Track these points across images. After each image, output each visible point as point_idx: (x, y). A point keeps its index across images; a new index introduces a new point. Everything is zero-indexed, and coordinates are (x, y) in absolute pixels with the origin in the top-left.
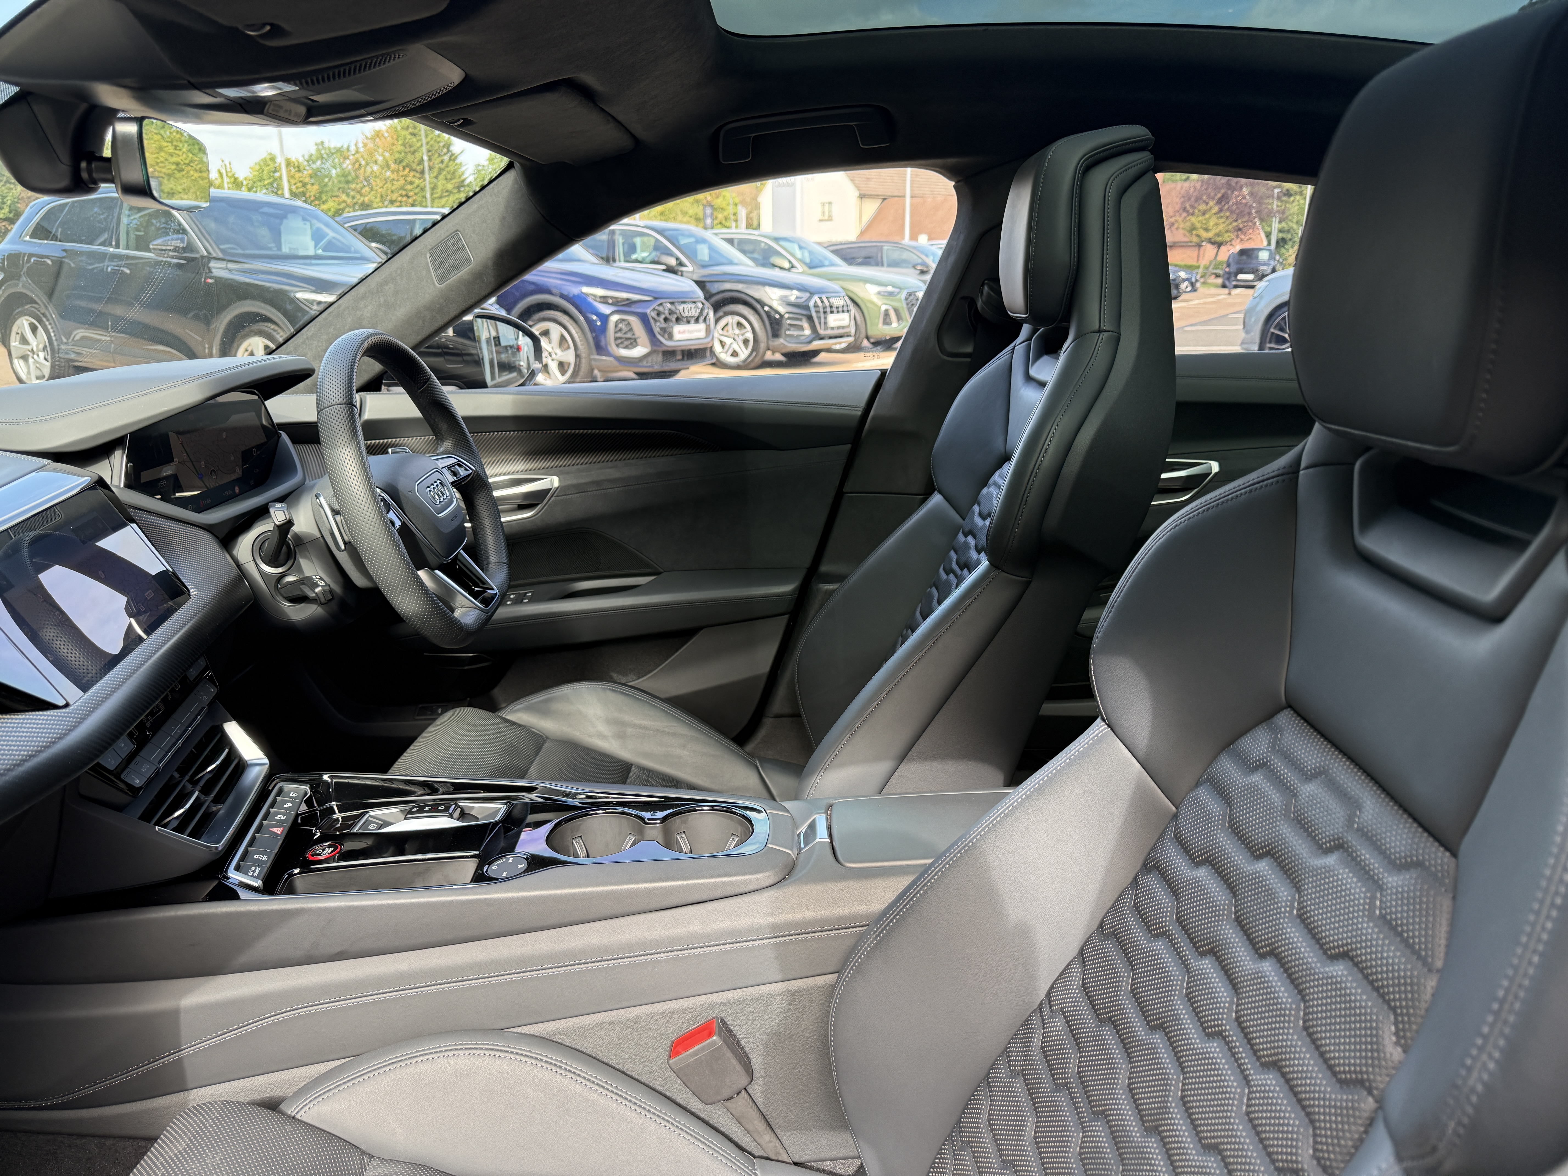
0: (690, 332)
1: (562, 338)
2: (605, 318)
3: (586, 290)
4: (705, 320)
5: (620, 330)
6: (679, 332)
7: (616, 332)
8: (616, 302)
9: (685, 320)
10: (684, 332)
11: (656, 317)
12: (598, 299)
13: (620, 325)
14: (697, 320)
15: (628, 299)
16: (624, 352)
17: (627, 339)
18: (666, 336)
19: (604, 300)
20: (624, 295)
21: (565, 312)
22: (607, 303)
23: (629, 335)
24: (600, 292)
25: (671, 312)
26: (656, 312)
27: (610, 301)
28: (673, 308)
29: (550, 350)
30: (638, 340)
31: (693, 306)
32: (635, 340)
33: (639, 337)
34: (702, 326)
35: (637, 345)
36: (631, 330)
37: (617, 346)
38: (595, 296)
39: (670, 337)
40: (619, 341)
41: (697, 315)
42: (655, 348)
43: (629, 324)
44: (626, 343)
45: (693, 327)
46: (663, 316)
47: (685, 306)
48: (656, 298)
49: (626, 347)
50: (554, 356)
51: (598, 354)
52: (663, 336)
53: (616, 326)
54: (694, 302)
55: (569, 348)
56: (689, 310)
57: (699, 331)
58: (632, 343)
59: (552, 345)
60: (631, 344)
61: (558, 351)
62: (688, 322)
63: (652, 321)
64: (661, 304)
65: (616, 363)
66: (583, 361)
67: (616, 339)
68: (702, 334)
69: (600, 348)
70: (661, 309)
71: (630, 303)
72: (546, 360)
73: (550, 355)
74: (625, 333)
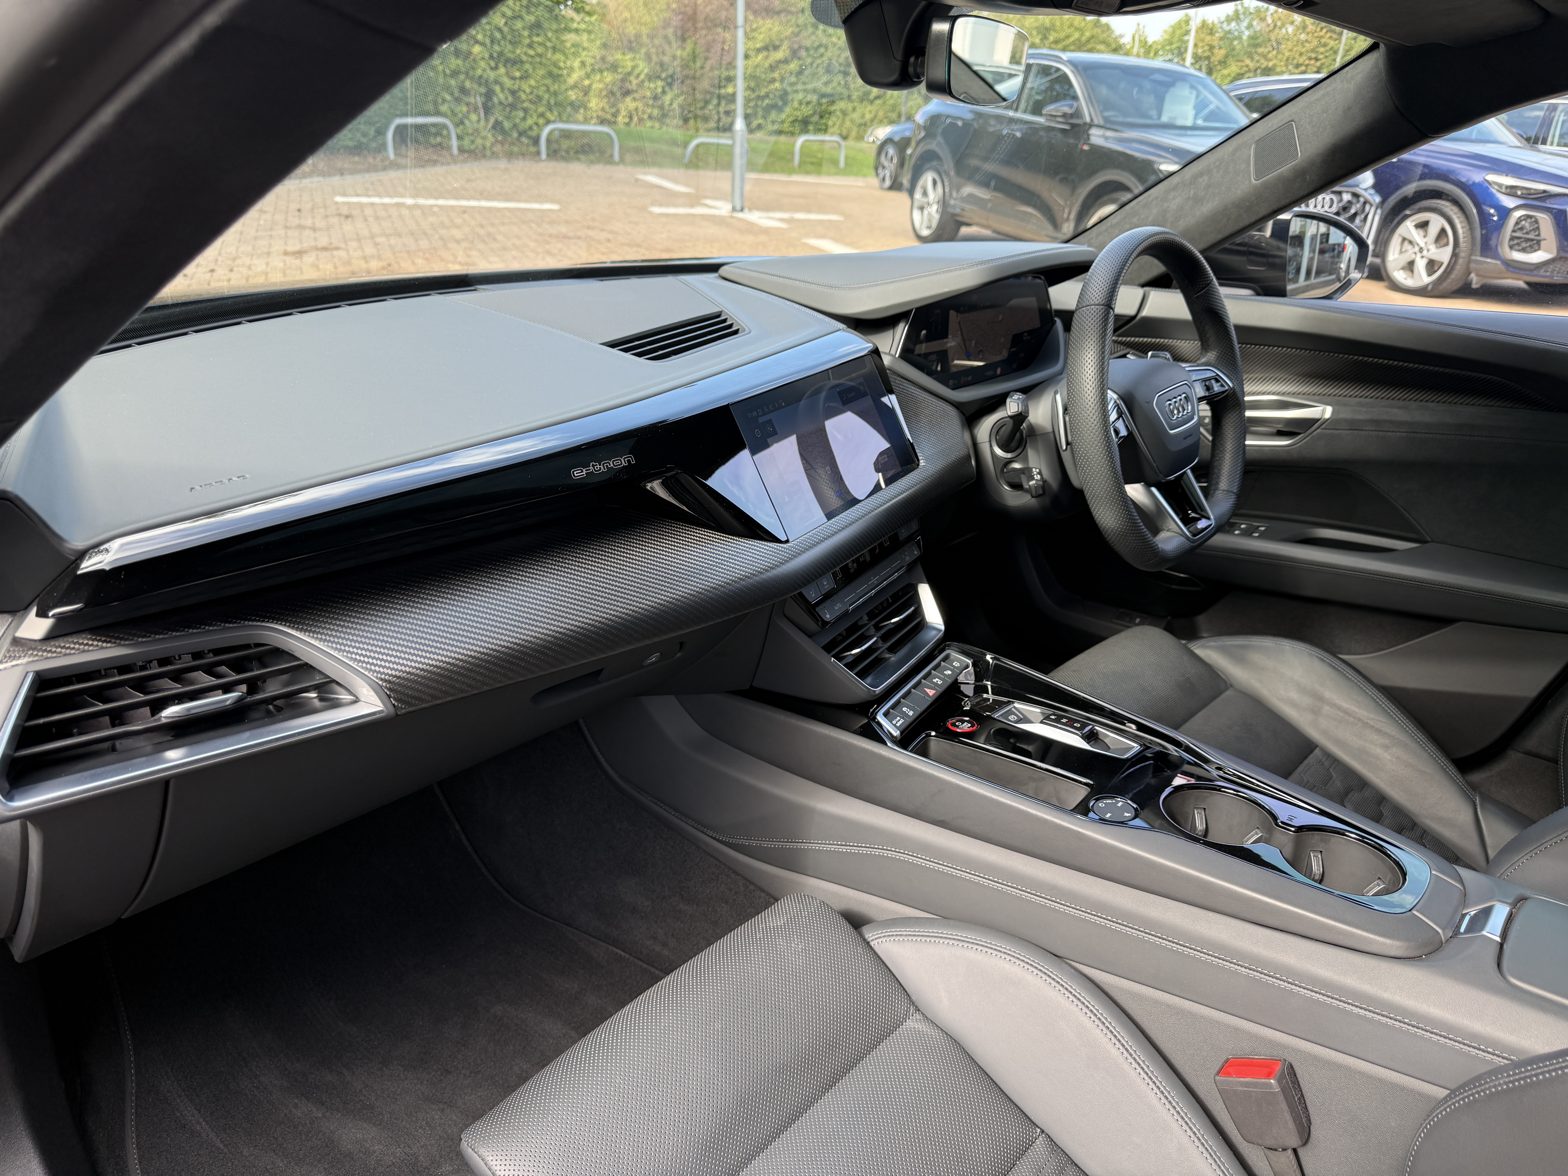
1: (1443, 231)
2: (1506, 213)
3: (1491, 177)
5: (1522, 229)
7: (1514, 231)
12: (1504, 190)
13: (1523, 222)
15: (1545, 191)
16: (1518, 256)
17: (1527, 240)
19: (1511, 191)
20: (1542, 187)
21: (1456, 202)
22: (1515, 195)
24: (1509, 181)
27: (1519, 193)
29: (1422, 245)
30: (1542, 243)
32: (1538, 242)
35: (1539, 249)
36: (1538, 228)
37: (1511, 247)
38: (1500, 185)
40: (1516, 242)
43: (1536, 222)
44: (1524, 245)
49: (1524, 250)
50: (1425, 253)
51: (1481, 256)
53: (1517, 223)
55: (1447, 244)
58: (1534, 245)
59: (1426, 240)
60: (1531, 246)
61: (1432, 248)
65: (1502, 267)
66: (1460, 261)
67: (1512, 238)
69: (1487, 247)
71: (1546, 196)
72: (1413, 256)
73: (1421, 250)
74: (1527, 233)
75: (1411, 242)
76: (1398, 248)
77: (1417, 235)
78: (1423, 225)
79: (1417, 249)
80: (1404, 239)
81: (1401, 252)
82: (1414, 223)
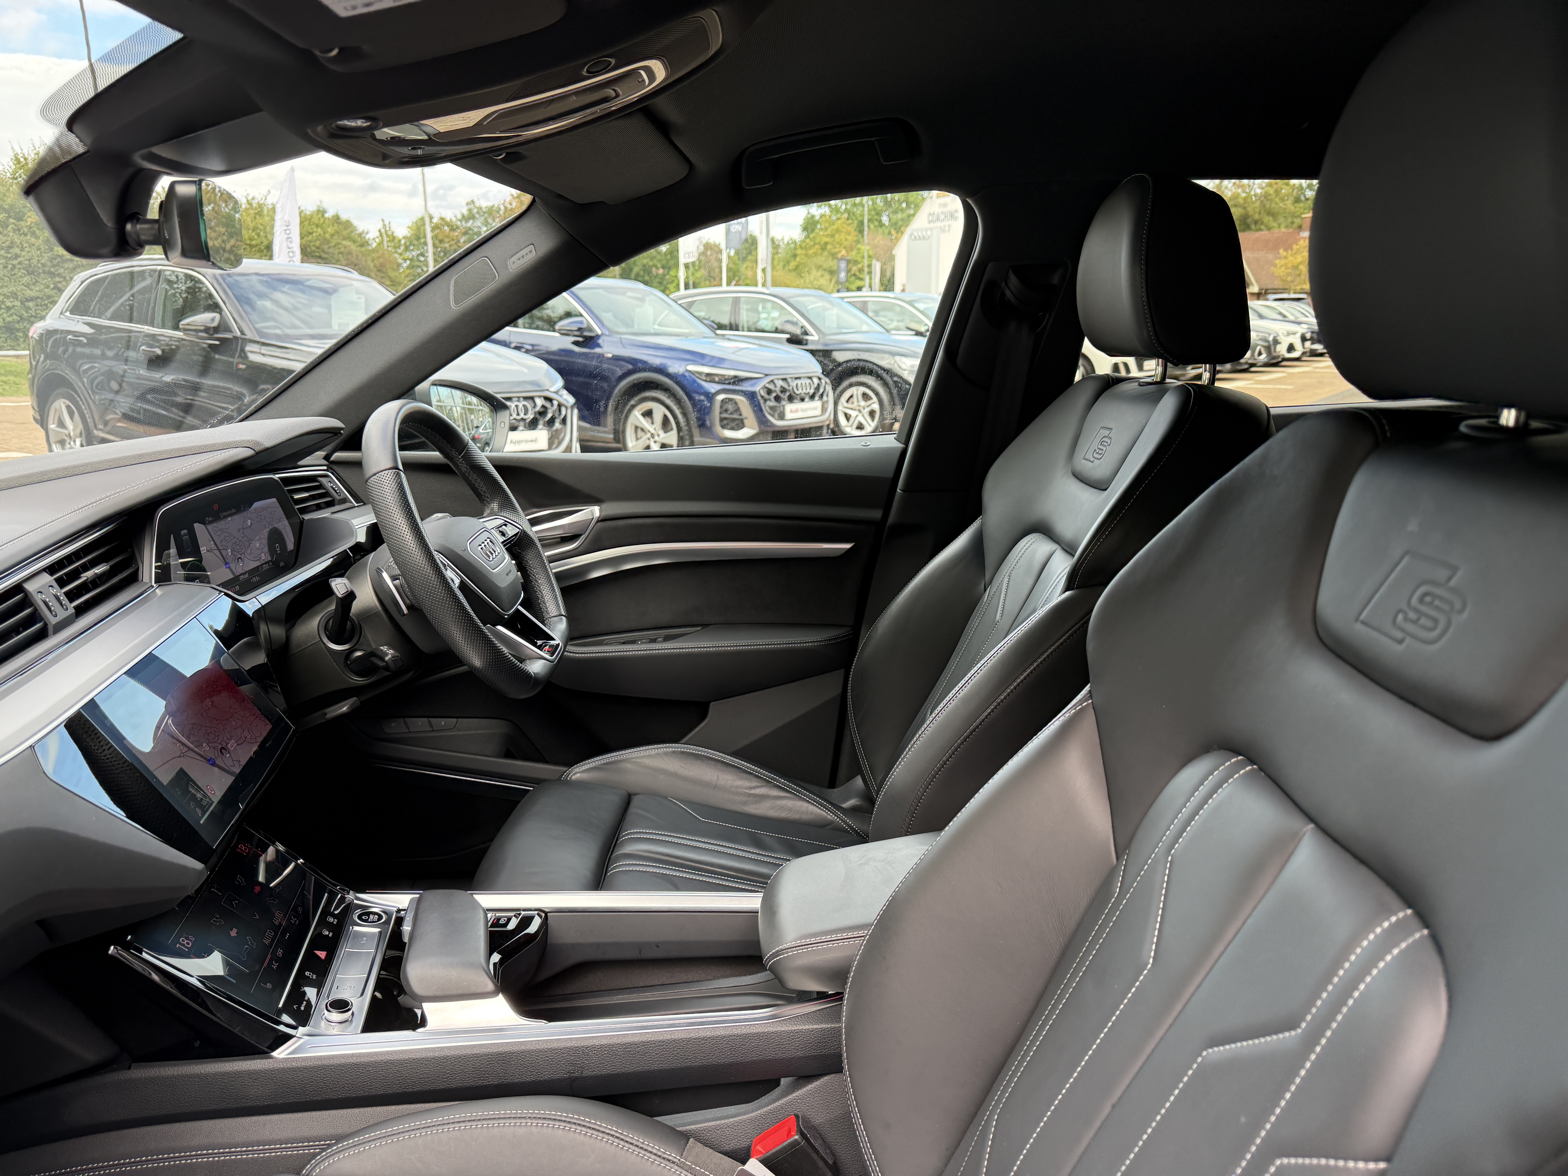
0: (803, 410)
1: (665, 416)
2: (711, 398)
3: (692, 367)
4: (822, 396)
6: (791, 411)
7: (721, 413)
8: (723, 380)
9: (798, 398)
10: (797, 411)
11: (766, 395)
12: (704, 378)
13: (726, 405)
14: (812, 397)
15: (735, 377)
16: (728, 435)
17: (734, 420)
18: (776, 415)
19: (710, 378)
20: (732, 373)
21: (669, 392)
22: (714, 382)
23: (735, 416)
24: (706, 369)
25: (783, 390)
26: (765, 390)
27: (717, 379)
28: (786, 386)
29: (653, 431)
30: (745, 421)
31: (809, 381)
32: (742, 421)
33: (746, 418)
34: (817, 404)
35: (744, 426)
37: (723, 427)
39: (782, 417)
40: (725, 422)
41: (812, 391)
42: (764, 427)
43: (736, 403)
44: (732, 424)
45: (807, 404)
46: (774, 395)
47: (799, 382)
48: (766, 375)
49: (732, 429)
50: (656, 438)
51: (701, 436)
52: (773, 416)
53: (721, 407)
54: (810, 378)
55: (672, 429)
56: (804, 387)
57: (814, 409)
58: (739, 423)
59: (654, 426)
60: (737, 425)
61: (661, 432)
62: (803, 400)
63: (761, 401)
64: (772, 381)
67: (721, 419)
68: (820, 412)
69: (703, 429)
70: (771, 387)
71: (737, 380)
72: (648, 442)
73: (653, 436)
74: (731, 413)
75: (642, 430)
76: (634, 435)
77: (644, 423)
78: (648, 414)
79: (649, 435)
80: (636, 428)
81: (637, 439)
82: (641, 412)
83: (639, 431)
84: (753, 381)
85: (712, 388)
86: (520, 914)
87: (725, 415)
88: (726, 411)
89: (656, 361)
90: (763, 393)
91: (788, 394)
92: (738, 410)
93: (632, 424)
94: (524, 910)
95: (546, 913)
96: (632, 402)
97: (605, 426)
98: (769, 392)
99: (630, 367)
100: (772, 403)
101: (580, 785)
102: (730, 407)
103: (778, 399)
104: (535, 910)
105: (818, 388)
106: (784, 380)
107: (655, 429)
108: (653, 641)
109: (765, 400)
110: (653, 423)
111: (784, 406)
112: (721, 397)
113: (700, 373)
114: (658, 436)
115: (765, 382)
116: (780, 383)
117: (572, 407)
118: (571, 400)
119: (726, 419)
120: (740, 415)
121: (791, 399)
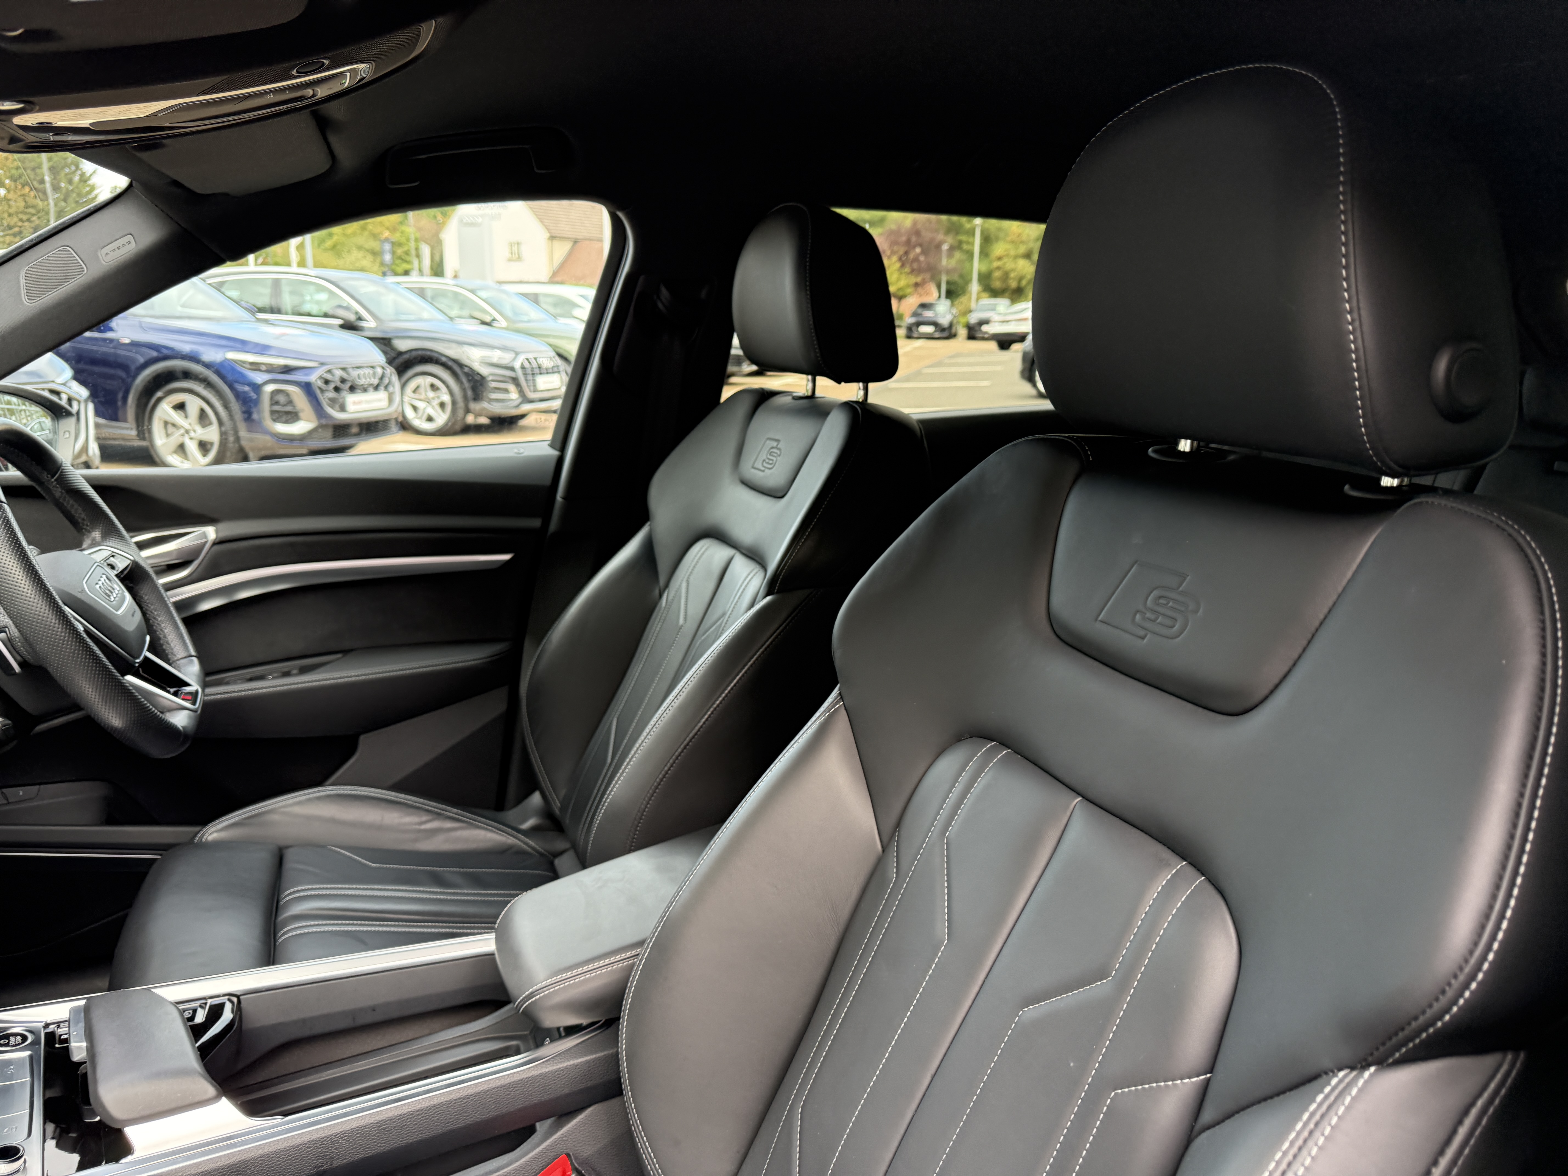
0: (367, 402)
4: (386, 387)
6: (354, 403)
8: (271, 369)
9: (361, 388)
10: (360, 403)
11: (323, 386)
14: (376, 388)
18: (337, 407)
23: (289, 408)
25: (343, 381)
26: (323, 381)
28: (345, 376)
31: (371, 371)
33: (303, 410)
34: (382, 395)
39: (343, 409)
42: (324, 422)
45: (371, 395)
46: (332, 386)
47: (361, 372)
48: (322, 364)
52: (333, 408)
54: (373, 367)
57: (380, 400)
62: (365, 390)
63: (318, 392)
64: (329, 371)
68: (385, 403)
70: (328, 377)
83: (170, 427)
84: (306, 371)
85: (259, 378)
86: (206, 1004)
87: (276, 408)
88: (277, 403)
89: (186, 348)
90: (320, 383)
91: (349, 385)
92: (290, 402)
93: (160, 419)
94: (211, 997)
95: (238, 997)
96: (159, 394)
97: (125, 421)
98: (327, 382)
99: (155, 354)
100: (332, 394)
101: (217, 845)
102: (281, 398)
103: (337, 389)
104: (225, 995)
105: (382, 378)
106: (344, 369)
107: (190, 424)
108: (287, 674)
109: (322, 391)
110: (186, 417)
111: (344, 398)
112: (270, 388)
113: (244, 362)
114: (195, 431)
115: (321, 371)
116: (339, 373)
117: (86, 401)
118: (82, 392)
119: (277, 412)
120: (294, 406)
121: (352, 389)
